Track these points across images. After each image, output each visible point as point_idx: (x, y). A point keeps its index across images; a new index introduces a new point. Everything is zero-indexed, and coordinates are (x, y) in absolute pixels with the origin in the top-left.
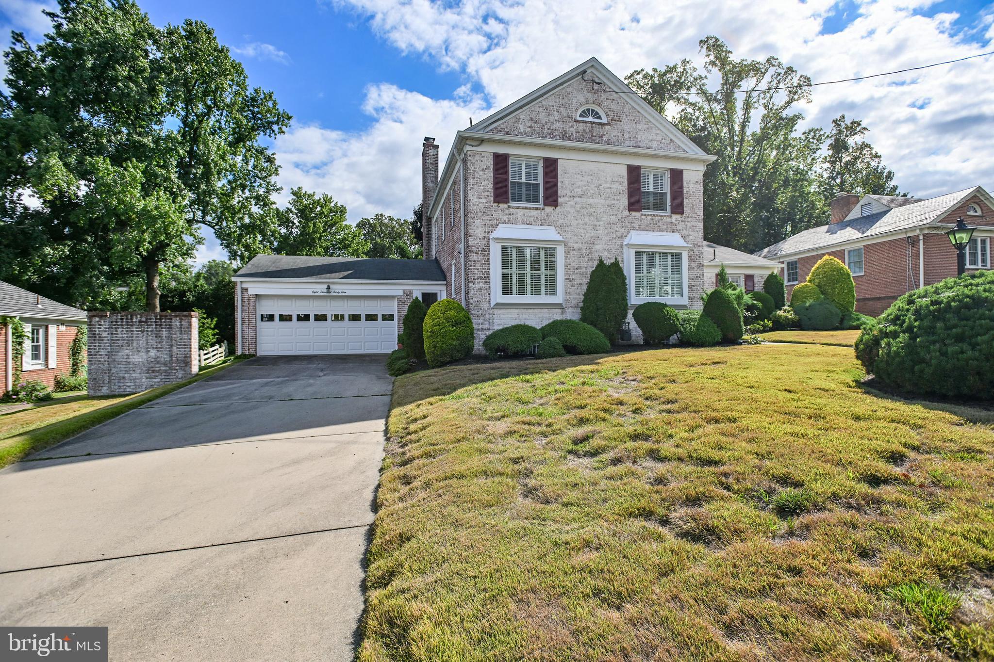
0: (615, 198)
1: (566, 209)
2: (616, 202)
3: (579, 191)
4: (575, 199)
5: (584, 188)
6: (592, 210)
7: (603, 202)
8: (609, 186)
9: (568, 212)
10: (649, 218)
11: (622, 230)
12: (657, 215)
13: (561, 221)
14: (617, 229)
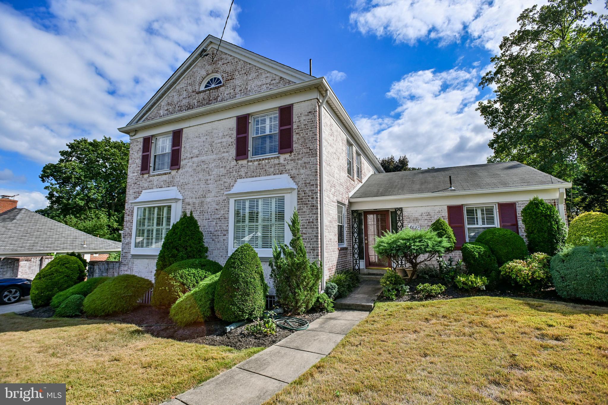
0: (225, 150)
1: (186, 170)
2: (226, 155)
3: (196, 152)
4: (193, 159)
5: (200, 148)
6: (205, 166)
7: (214, 157)
8: (220, 141)
9: (187, 172)
10: (256, 163)
11: (229, 181)
12: (263, 159)
13: (182, 181)
14: (225, 180)
